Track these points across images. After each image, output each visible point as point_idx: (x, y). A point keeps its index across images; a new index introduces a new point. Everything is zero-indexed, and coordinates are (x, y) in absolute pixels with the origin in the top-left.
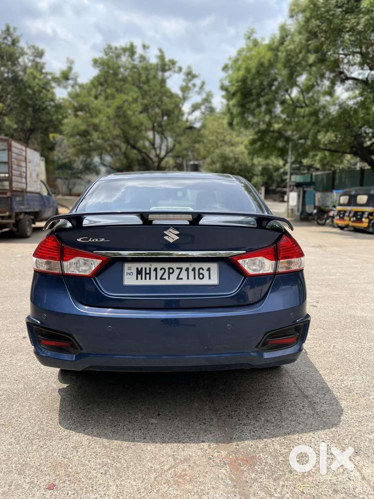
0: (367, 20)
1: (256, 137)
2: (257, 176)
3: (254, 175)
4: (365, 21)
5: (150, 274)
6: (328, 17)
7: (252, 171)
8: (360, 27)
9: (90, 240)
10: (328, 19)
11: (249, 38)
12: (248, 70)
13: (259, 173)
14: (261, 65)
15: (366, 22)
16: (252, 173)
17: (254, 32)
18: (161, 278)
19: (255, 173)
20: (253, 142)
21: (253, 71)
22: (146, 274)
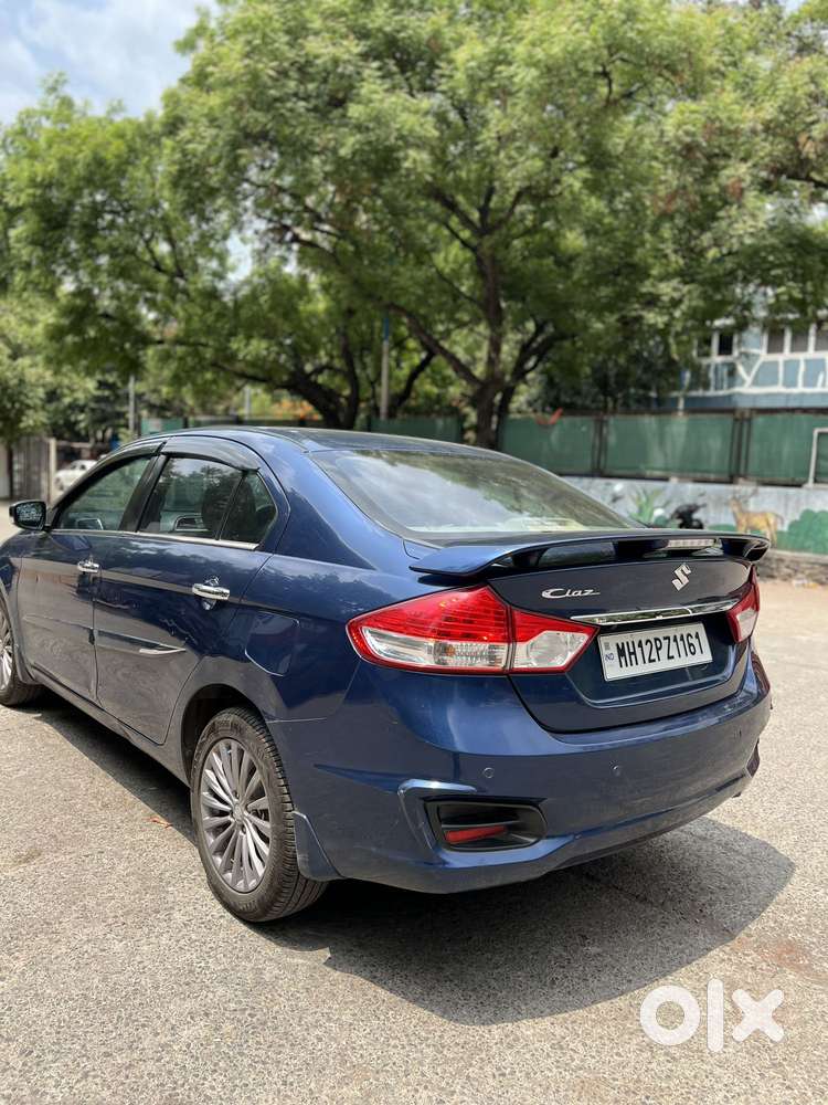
0: (358, 142)
1: (65, 322)
2: (35, 408)
3: (28, 407)
4: (354, 145)
5: (634, 653)
6: (283, 111)
7: (22, 398)
8: (343, 152)
9: (567, 595)
10: (282, 115)
11: (53, 89)
12: (66, 165)
13: (39, 402)
14: (99, 162)
15: (357, 146)
16: (22, 403)
17: (65, 81)
18: (650, 661)
19: (29, 402)
20: (56, 334)
21: (80, 169)
22: (630, 654)
